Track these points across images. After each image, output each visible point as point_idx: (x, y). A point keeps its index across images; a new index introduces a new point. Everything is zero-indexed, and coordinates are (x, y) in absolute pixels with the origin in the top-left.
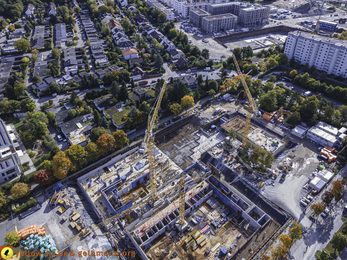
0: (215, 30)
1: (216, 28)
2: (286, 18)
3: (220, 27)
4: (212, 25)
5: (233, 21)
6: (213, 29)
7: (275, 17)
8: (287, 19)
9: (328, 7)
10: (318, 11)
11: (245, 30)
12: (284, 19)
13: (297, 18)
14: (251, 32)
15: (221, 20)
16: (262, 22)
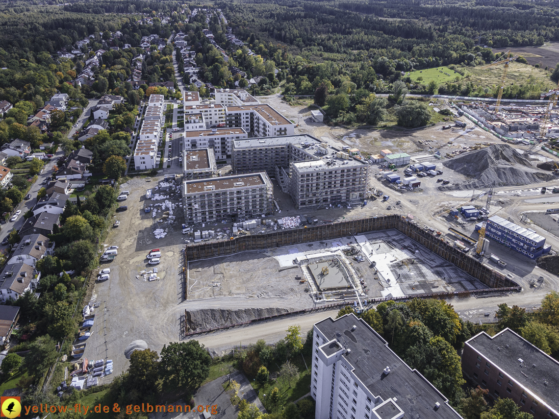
0: (211, 217)
1: (211, 213)
2: (421, 187)
3: (225, 211)
4: (196, 206)
5: (261, 196)
6: (204, 213)
7: (394, 181)
8: (421, 190)
9: (543, 160)
10: (509, 174)
11: (290, 222)
12: (413, 191)
13: (450, 189)
14: (301, 231)
15: (225, 193)
16: (348, 198)
